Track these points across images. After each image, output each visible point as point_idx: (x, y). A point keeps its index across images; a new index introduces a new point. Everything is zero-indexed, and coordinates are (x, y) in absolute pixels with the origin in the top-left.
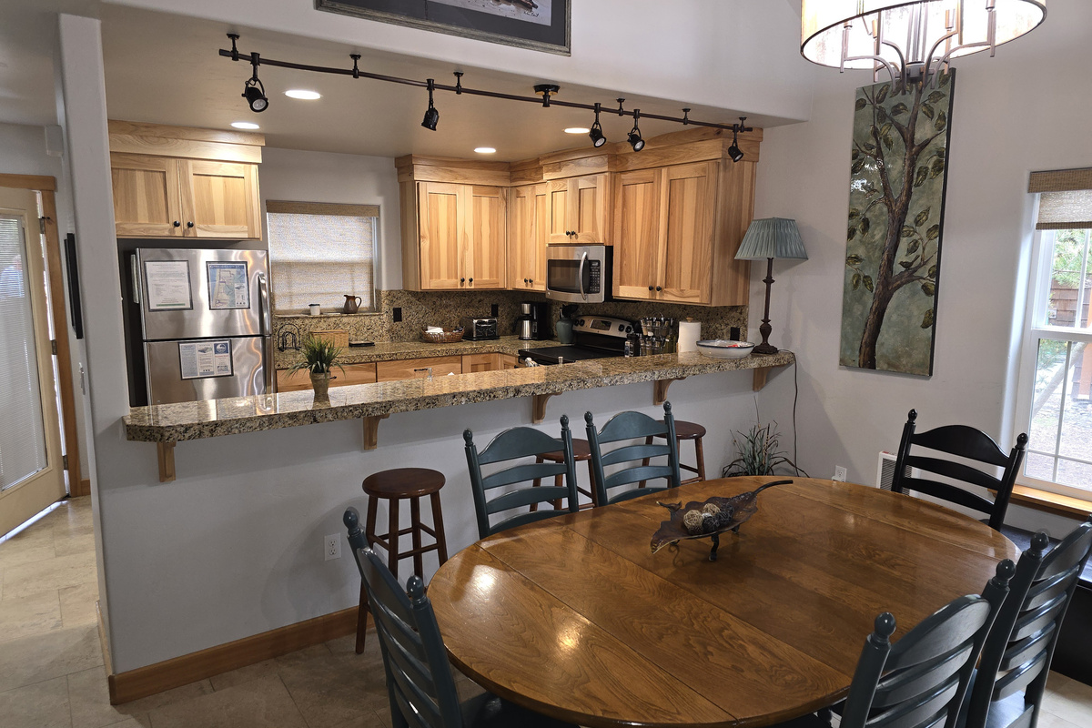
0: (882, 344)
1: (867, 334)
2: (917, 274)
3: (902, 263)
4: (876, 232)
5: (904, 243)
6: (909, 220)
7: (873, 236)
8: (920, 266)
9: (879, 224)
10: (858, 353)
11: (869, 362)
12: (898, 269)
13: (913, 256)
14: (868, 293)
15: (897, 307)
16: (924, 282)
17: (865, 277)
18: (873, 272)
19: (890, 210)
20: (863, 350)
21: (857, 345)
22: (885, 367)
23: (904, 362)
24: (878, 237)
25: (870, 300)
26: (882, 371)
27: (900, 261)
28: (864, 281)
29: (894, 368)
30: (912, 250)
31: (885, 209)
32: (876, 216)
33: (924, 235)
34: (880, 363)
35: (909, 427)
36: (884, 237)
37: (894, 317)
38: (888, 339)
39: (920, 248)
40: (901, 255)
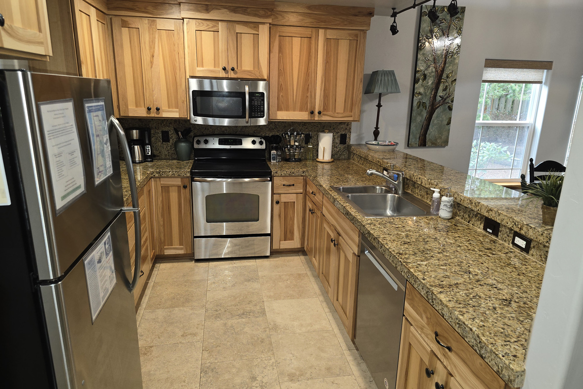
0: (429, 134)
1: (422, 131)
2: (446, 101)
3: (440, 96)
4: (429, 81)
5: (441, 87)
6: (444, 76)
7: (428, 83)
8: (447, 97)
9: (431, 77)
10: (418, 140)
11: (423, 144)
12: (438, 98)
13: (445, 92)
14: (424, 110)
15: (437, 117)
16: (449, 105)
17: (423, 103)
18: (427, 101)
19: (436, 71)
20: (421, 138)
21: (418, 136)
22: (430, 144)
23: (439, 142)
24: (430, 83)
25: (425, 114)
26: (429, 147)
27: (439, 95)
28: (422, 105)
29: (435, 145)
30: (445, 90)
31: (434, 70)
32: (430, 73)
33: (450, 83)
34: (428, 143)
35: (532, 165)
36: (432, 83)
37: (435, 122)
38: (432, 132)
39: (448, 89)
40: (440, 93)
